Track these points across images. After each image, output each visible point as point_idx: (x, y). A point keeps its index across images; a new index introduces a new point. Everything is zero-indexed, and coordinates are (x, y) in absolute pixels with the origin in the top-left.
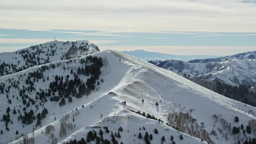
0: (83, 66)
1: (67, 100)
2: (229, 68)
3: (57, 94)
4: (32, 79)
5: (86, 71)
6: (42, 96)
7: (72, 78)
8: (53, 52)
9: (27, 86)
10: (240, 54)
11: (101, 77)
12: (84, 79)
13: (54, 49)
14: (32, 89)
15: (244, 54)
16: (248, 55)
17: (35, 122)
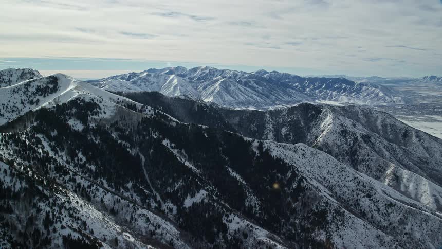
0: (48, 80)
1: (46, 95)
2: (107, 86)
3: (40, 93)
4: (26, 87)
5: (51, 83)
6: (34, 94)
7: (45, 86)
8: (11, 75)
9: (26, 90)
10: (114, 76)
11: (59, 85)
12: (51, 86)
13: (11, 73)
14: (28, 91)
15: (117, 76)
16: (120, 77)
17: (35, 104)
